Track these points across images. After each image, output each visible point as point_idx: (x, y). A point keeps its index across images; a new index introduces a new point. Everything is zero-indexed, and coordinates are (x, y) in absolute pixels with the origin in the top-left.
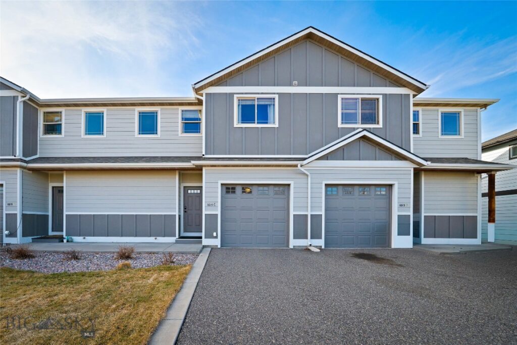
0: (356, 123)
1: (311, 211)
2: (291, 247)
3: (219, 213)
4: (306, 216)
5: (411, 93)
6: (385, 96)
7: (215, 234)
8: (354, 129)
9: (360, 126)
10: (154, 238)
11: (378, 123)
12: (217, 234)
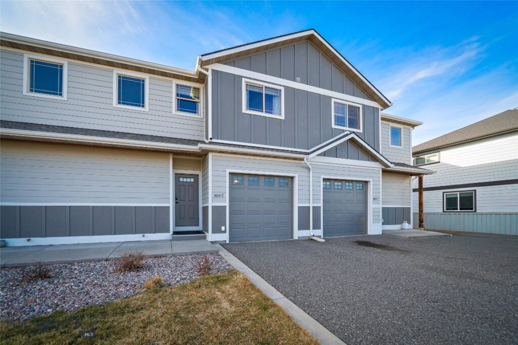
0: (344, 126)
1: (313, 203)
2: (296, 237)
3: (227, 204)
4: (309, 207)
5: (380, 107)
6: (364, 106)
7: (223, 228)
8: (344, 131)
9: (347, 129)
10: (141, 235)
11: (359, 129)
12: (225, 228)
